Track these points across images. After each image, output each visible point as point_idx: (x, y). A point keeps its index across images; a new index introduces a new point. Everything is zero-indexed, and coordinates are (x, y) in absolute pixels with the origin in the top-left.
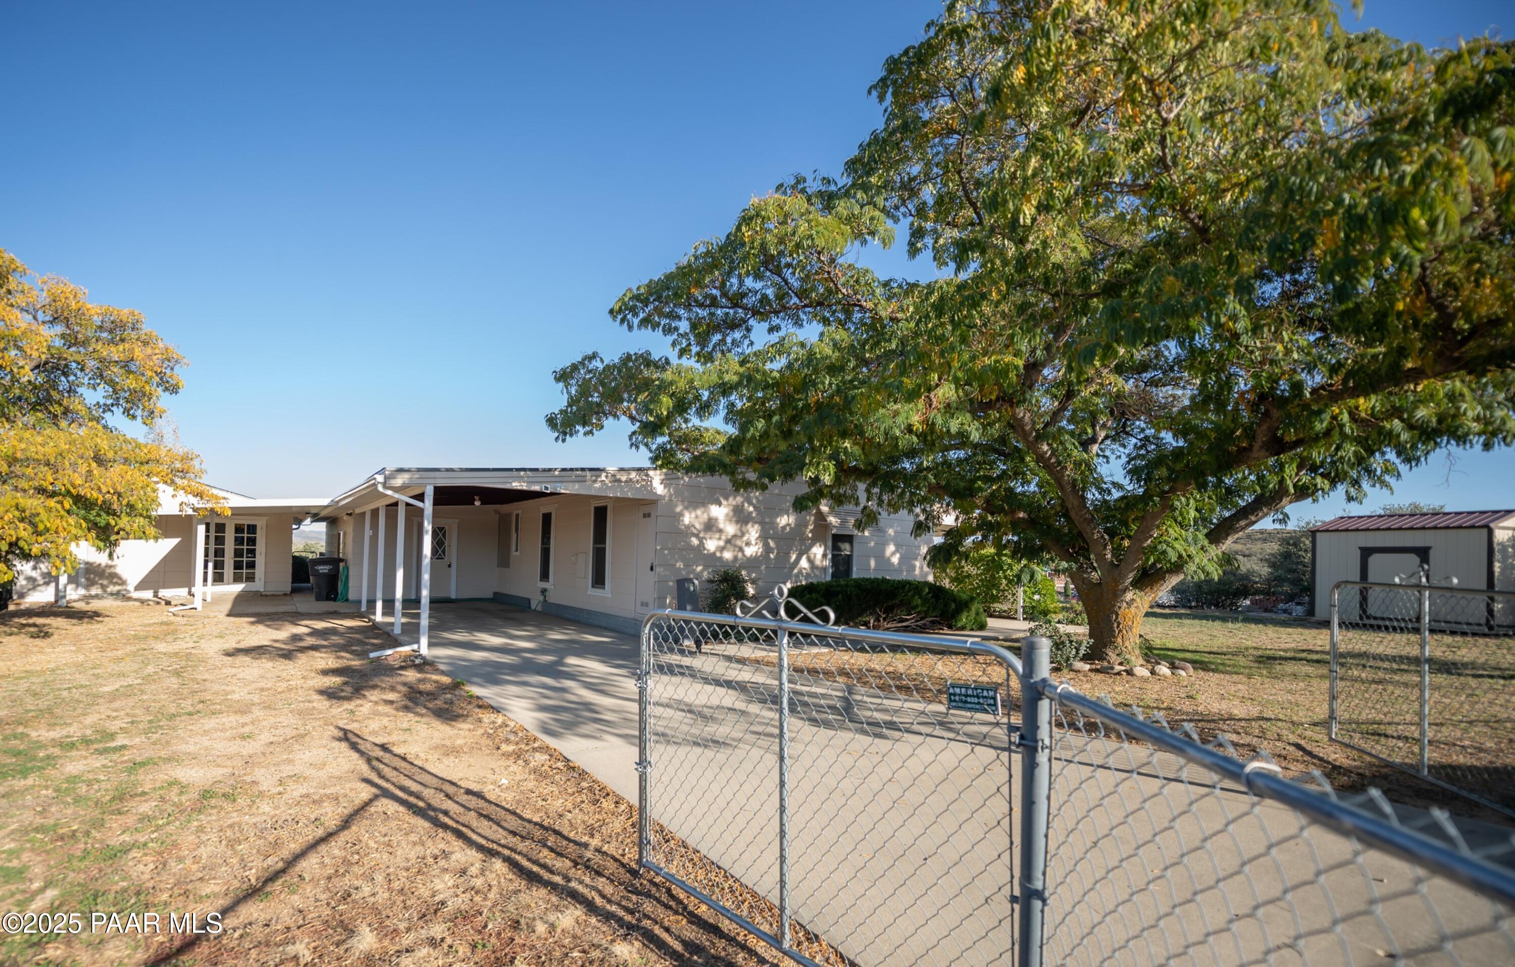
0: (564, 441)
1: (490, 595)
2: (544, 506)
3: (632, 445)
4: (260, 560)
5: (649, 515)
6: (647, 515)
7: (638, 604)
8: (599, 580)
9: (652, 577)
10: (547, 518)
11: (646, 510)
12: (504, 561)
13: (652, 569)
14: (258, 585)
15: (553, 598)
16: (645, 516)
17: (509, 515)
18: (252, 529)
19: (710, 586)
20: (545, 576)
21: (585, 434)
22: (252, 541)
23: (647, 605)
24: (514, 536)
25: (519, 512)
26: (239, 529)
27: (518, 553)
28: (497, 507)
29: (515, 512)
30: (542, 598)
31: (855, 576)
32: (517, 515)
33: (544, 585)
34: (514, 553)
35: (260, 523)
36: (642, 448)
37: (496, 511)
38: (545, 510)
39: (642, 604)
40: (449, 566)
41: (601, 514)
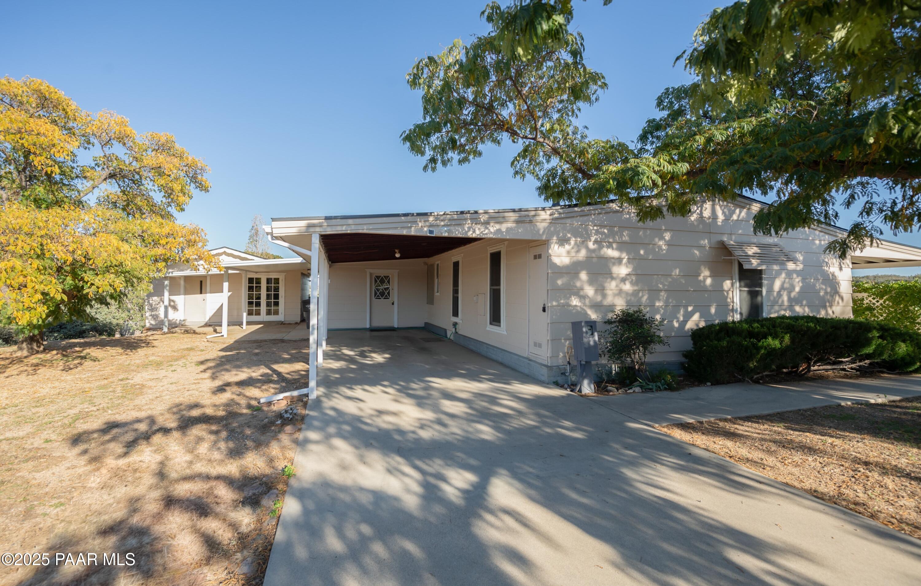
0: (434, 169)
1: (422, 325)
2: (456, 255)
3: (516, 173)
4: (281, 301)
5: (540, 256)
6: (538, 257)
7: (532, 343)
8: (495, 318)
9: (545, 318)
10: (456, 265)
11: (537, 251)
12: (430, 300)
13: (544, 310)
14: (280, 317)
15: (462, 331)
16: (535, 257)
17: (432, 265)
18: (277, 281)
19: (608, 327)
20: (455, 313)
21: (460, 162)
22: (277, 289)
23: (540, 346)
24: (436, 280)
25: (439, 262)
26: (269, 281)
27: (438, 294)
28: (426, 260)
29: (437, 263)
30: (454, 330)
31: (765, 315)
32: (438, 265)
33: (455, 319)
34: (437, 294)
35: (281, 277)
36: (529, 176)
37: (426, 264)
38: (454, 259)
39: (535, 344)
40: (393, 304)
41: (496, 259)
